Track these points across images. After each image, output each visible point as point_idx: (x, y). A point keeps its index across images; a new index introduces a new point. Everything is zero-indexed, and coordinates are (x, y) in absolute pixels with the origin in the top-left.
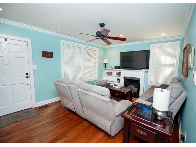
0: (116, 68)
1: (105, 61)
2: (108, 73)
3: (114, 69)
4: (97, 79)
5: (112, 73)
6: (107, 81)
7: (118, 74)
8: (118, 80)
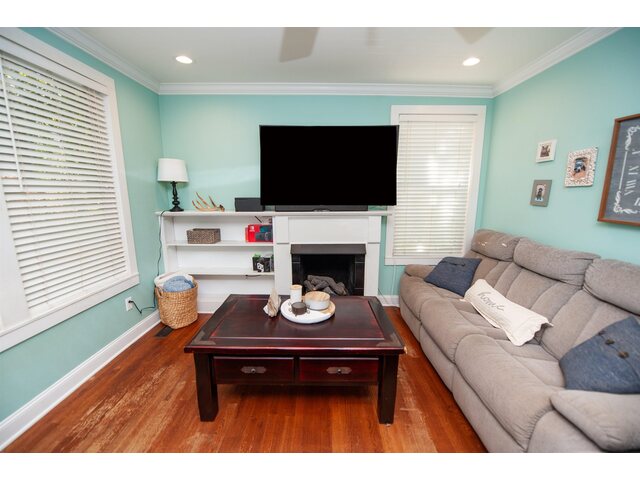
0: (242, 204)
1: (171, 170)
2: (195, 237)
4: (136, 281)
5: (217, 231)
6: (196, 277)
7: (257, 235)
8: (260, 266)
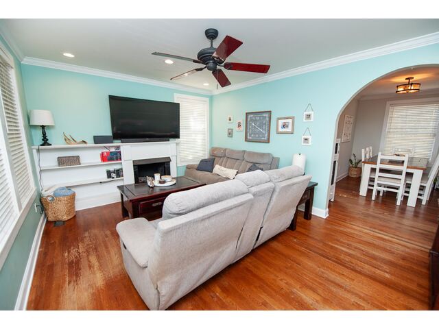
3: (91, 143)
5: (78, 157)
7: (109, 158)
8: (114, 175)
